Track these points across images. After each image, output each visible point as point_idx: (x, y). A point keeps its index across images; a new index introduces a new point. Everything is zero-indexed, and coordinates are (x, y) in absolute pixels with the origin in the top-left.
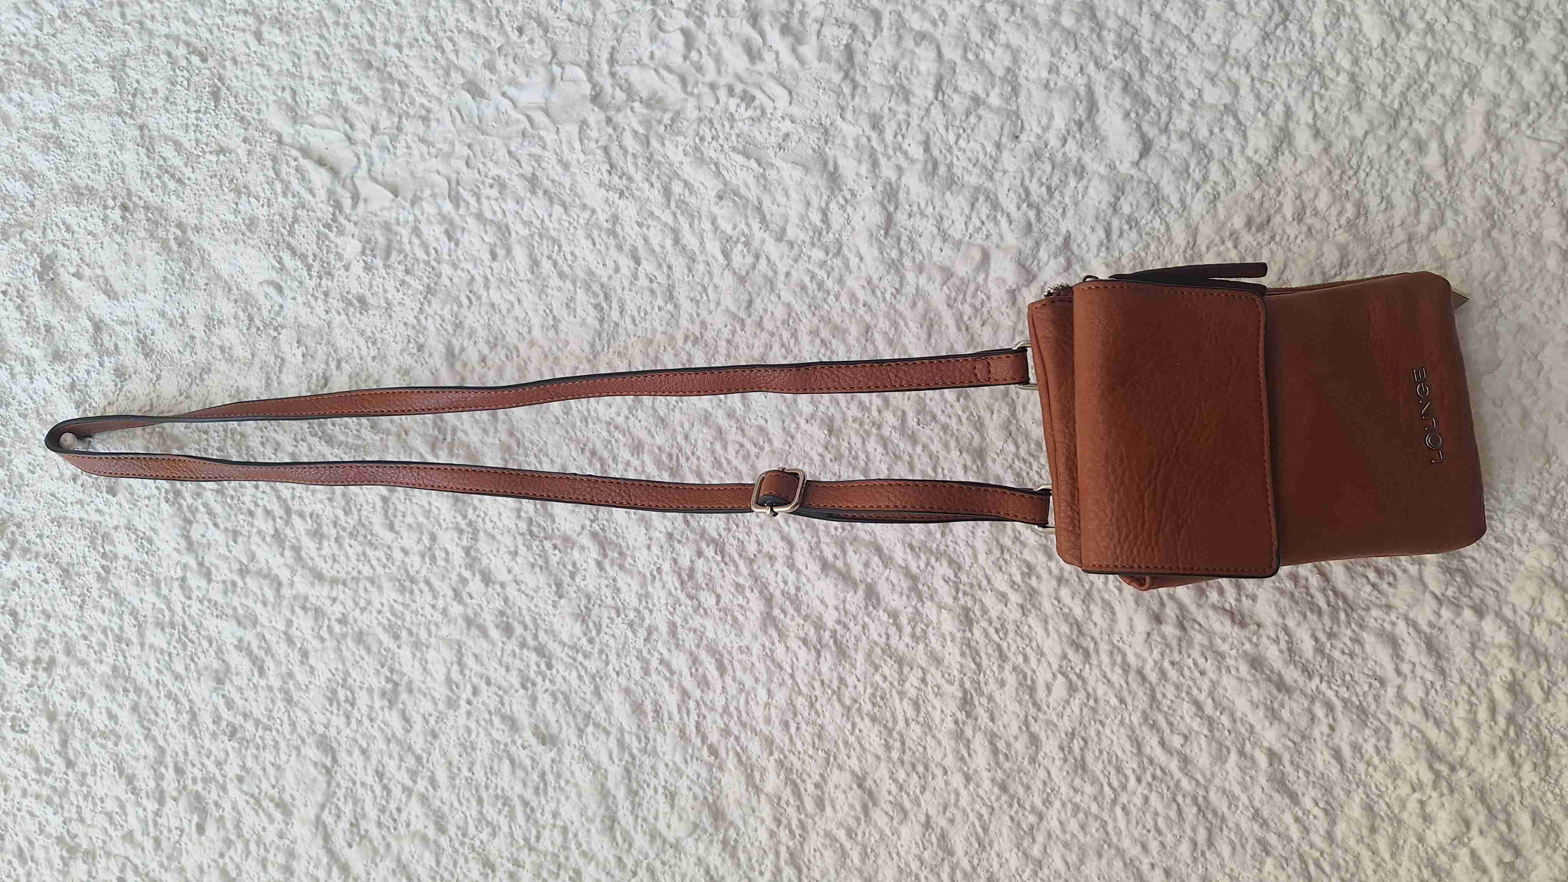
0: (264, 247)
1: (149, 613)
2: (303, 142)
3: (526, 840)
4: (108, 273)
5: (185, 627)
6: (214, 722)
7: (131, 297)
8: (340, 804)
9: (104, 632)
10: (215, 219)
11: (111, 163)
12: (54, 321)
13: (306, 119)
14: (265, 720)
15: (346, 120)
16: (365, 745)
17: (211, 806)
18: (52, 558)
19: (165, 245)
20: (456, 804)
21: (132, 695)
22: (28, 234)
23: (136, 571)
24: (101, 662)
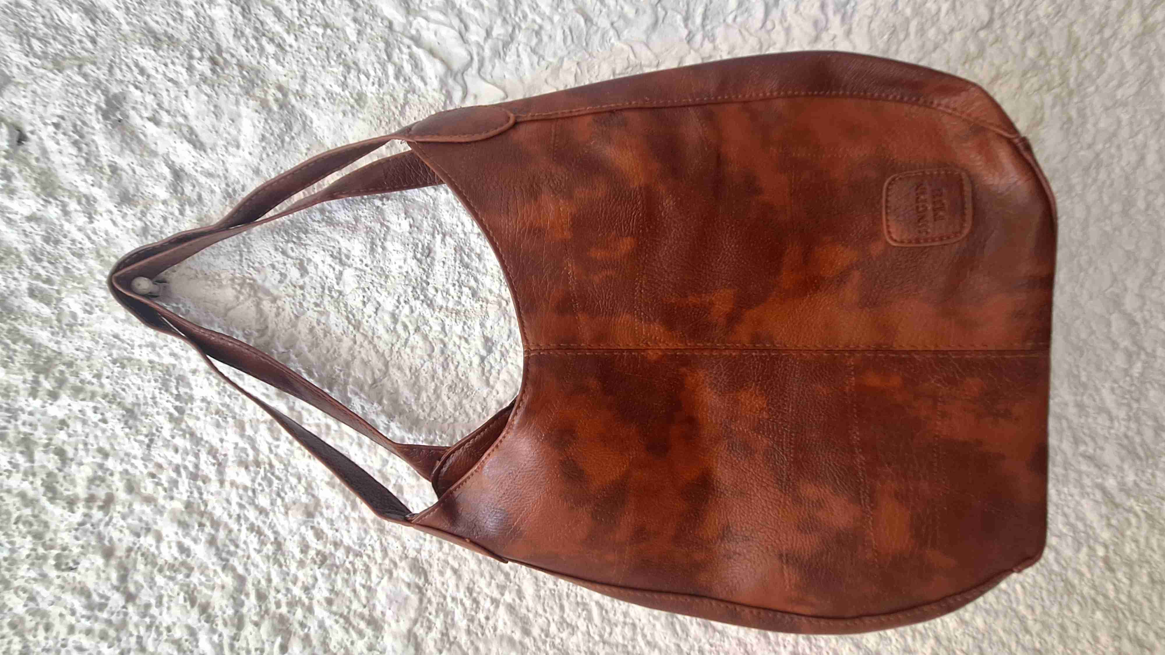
0: (375, 122)
1: (231, 453)
2: (413, 32)
3: (601, 636)
4: (193, 123)
5: (271, 465)
6: (302, 551)
7: (220, 150)
8: (431, 617)
9: (177, 469)
10: (319, 88)
11: (197, 14)
12: (122, 162)
13: (418, 13)
14: (357, 547)
15: (461, 20)
16: (456, 566)
17: (296, 626)
18: (113, 399)
19: (264, 104)
20: (541, 611)
21: (208, 529)
22: (88, 68)
23: (217, 412)
24: (172, 498)
